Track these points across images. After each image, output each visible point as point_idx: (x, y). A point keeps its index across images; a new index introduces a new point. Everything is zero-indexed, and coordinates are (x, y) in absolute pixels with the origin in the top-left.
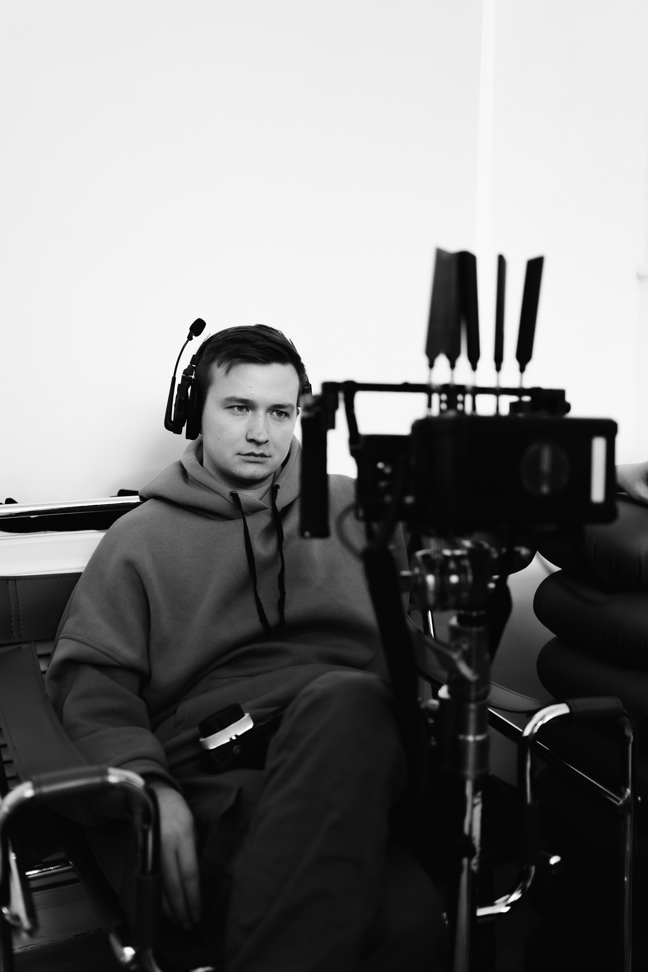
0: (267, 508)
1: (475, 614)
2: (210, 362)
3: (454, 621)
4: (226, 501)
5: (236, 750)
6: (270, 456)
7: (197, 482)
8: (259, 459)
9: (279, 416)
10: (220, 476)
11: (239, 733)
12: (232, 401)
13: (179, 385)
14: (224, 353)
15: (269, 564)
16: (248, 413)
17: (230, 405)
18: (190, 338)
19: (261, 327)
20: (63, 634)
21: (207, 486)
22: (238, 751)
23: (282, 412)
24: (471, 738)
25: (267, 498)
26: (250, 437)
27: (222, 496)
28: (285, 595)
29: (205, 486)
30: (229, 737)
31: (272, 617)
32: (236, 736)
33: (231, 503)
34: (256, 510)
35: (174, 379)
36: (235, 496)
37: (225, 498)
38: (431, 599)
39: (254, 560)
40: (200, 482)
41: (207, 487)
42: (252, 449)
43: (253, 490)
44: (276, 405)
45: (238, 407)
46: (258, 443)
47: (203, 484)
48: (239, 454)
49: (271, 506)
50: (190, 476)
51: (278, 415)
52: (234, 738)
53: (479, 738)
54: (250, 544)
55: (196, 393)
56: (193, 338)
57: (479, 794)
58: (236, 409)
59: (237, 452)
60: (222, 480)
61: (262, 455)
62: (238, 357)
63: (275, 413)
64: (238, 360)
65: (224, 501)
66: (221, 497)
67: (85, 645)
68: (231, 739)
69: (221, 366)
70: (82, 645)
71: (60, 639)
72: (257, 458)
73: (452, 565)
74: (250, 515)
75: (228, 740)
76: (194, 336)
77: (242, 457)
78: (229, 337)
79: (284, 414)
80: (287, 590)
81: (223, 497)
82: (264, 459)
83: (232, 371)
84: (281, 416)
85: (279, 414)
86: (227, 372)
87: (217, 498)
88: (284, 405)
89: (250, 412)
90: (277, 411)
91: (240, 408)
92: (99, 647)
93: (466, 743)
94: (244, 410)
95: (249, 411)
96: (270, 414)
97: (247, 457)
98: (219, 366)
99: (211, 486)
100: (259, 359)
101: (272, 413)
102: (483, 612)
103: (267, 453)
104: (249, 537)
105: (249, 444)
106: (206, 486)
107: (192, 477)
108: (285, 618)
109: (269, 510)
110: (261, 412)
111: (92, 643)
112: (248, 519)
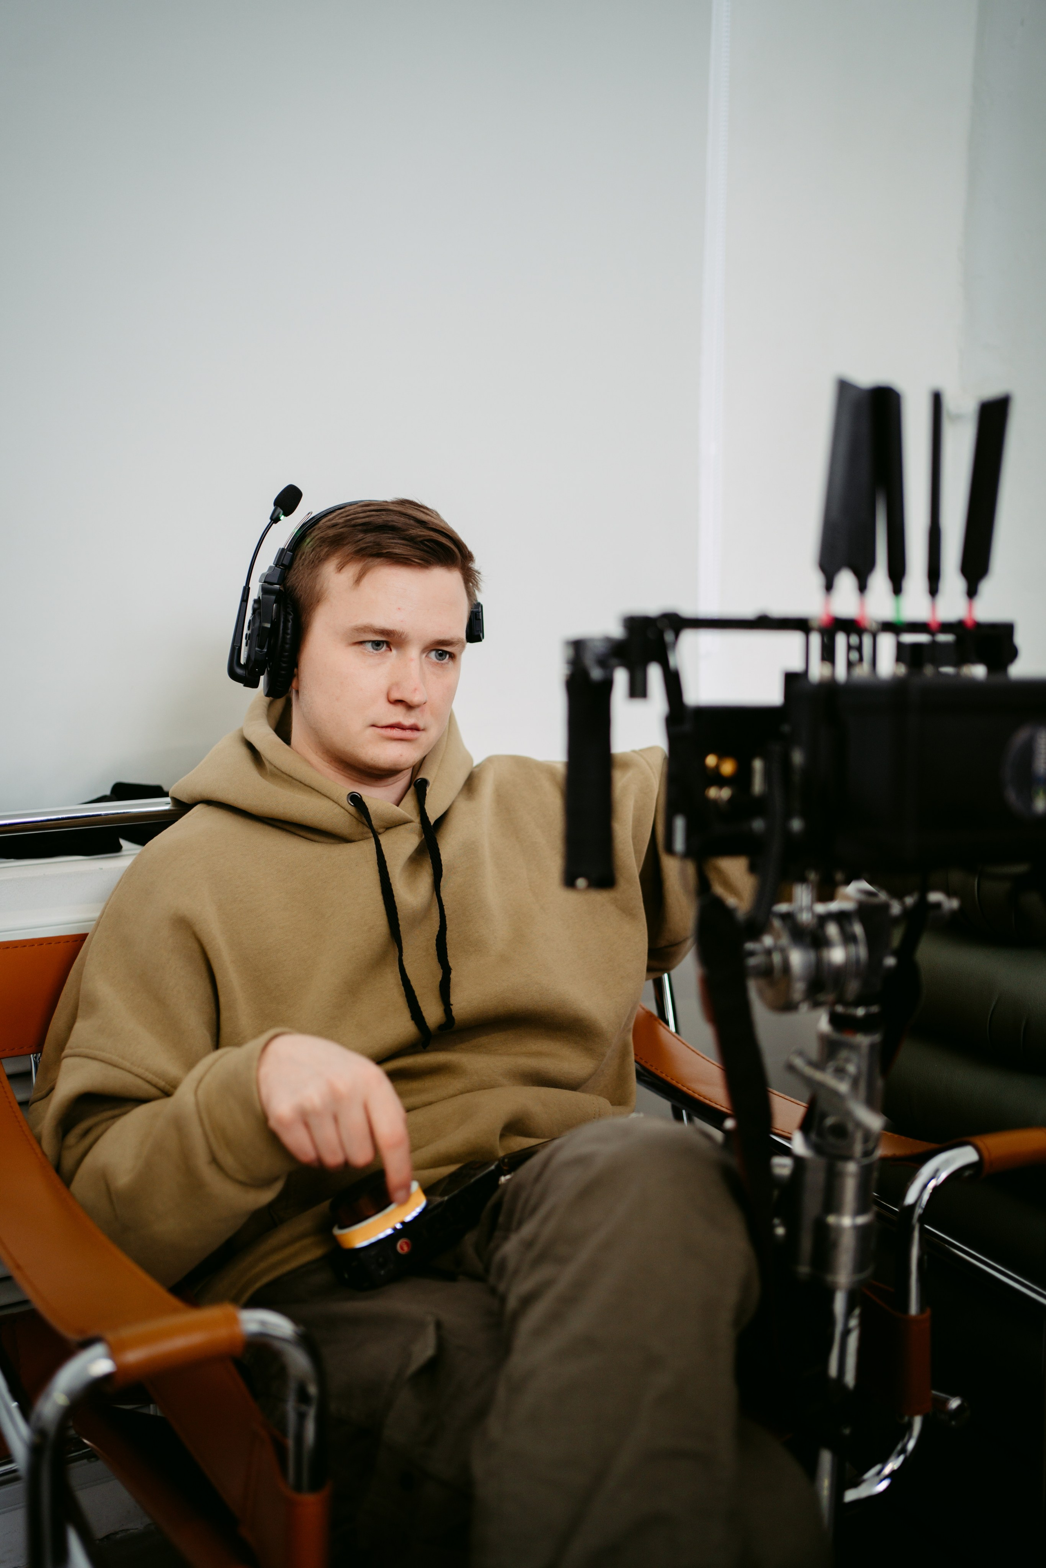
0: (411, 822)
1: (860, 1012)
2: (318, 562)
3: (824, 1024)
4: (342, 810)
5: (402, 1248)
6: (423, 730)
7: (285, 776)
8: (408, 734)
9: (440, 660)
10: (328, 762)
11: (408, 1218)
12: (365, 632)
13: (255, 601)
14: (349, 549)
15: (420, 918)
16: (389, 653)
17: (361, 639)
18: (275, 519)
19: (404, 502)
20: (71, 1048)
21: (307, 783)
22: (406, 1248)
23: (446, 652)
24: (847, 1221)
25: (410, 802)
26: (396, 696)
27: (334, 801)
28: (450, 973)
29: (301, 782)
30: (392, 1225)
31: (433, 1014)
32: (403, 1223)
33: (349, 813)
34: (393, 825)
35: (246, 590)
36: (356, 800)
37: (339, 805)
38: (799, 988)
39: (396, 914)
40: (291, 777)
41: (305, 785)
42: (398, 715)
43: (384, 788)
44: (440, 640)
45: (373, 642)
46: (409, 707)
47: (296, 780)
48: (373, 726)
49: (418, 816)
50: (270, 763)
51: (438, 656)
52: (399, 1226)
53: (861, 1220)
54: (390, 884)
55: (291, 617)
56: (281, 518)
57: (857, 1312)
58: (369, 645)
59: (371, 722)
60: (332, 770)
61: (415, 728)
62: (379, 555)
63: (433, 654)
64: (379, 560)
65: (338, 810)
66: (331, 803)
67: (116, 1069)
68: (395, 1229)
69: (344, 570)
70: (110, 1068)
71: (66, 1057)
72: (404, 731)
73: (832, 930)
74: (383, 833)
75: (389, 1231)
76: (283, 516)
77: (379, 730)
78: (358, 520)
79: (448, 656)
80: (452, 963)
81: (336, 803)
82: (416, 734)
83: (365, 581)
84: (443, 660)
85: (441, 655)
86: (358, 580)
87: (326, 804)
88: (452, 640)
89: (394, 652)
90: (437, 650)
91: (377, 644)
92: (140, 1071)
93: (839, 1229)
94: (382, 648)
95: (391, 650)
96: (426, 656)
97: (389, 730)
98: (340, 568)
99: (314, 784)
100: (414, 560)
101: (428, 653)
102: (875, 1009)
103: (421, 725)
104: (387, 873)
105: (391, 707)
106: (303, 783)
107: (275, 767)
108: (454, 1013)
109: (416, 824)
110: (414, 652)
111: (127, 1065)
112: (383, 839)
